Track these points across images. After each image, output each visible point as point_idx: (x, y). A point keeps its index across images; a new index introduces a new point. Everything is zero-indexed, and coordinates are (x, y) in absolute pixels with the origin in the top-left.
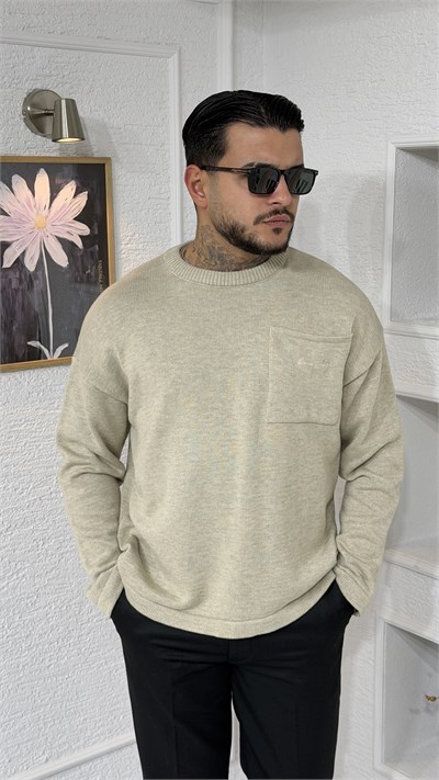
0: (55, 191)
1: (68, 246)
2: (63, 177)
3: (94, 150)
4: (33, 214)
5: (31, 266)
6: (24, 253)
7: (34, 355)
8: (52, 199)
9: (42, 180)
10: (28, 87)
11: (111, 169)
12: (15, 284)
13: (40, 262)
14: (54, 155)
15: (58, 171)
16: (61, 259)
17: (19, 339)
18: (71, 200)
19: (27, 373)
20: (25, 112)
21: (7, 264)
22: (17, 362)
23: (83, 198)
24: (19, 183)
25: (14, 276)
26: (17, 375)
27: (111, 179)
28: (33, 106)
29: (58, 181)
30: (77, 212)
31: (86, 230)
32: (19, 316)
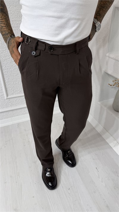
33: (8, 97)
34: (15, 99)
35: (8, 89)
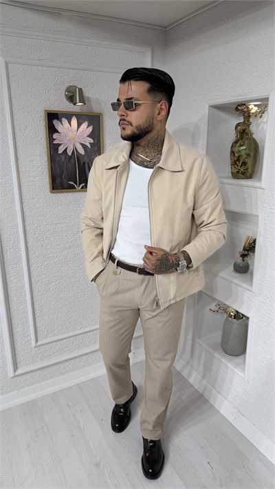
0: (79, 125)
1: (84, 146)
2: (83, 120)
3: (94, 109)
4: (70, 133)
5: (70, 154)
6: (66, 149)
7: (72, 187)
8: (78, 128)
9: (74, 121)
10: (67, 85)
11: (102, 118)
12: (63, 160)
13: (73, 152)
14: (79, 111)
15: (81, 118)
16: (82, 151)
17: (65, 181)
18: (86, 129)
19: (69, 194)
20: (66, 95)
21: (60, 152)
22: (65, 189)
23: (90, 129)
24: (65, 121)
25: (63, 157)
26: (65, 194)
27: (102, 122)
28: (68, 92)
29: (81, 121)
30: (88, 134)
31: (92, 141)
32: (65, 173)
33: (38, 344)
34: (50, 346)
35: (39, 330)
